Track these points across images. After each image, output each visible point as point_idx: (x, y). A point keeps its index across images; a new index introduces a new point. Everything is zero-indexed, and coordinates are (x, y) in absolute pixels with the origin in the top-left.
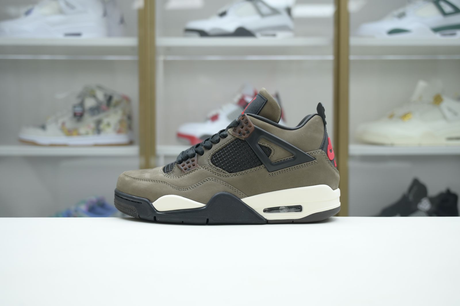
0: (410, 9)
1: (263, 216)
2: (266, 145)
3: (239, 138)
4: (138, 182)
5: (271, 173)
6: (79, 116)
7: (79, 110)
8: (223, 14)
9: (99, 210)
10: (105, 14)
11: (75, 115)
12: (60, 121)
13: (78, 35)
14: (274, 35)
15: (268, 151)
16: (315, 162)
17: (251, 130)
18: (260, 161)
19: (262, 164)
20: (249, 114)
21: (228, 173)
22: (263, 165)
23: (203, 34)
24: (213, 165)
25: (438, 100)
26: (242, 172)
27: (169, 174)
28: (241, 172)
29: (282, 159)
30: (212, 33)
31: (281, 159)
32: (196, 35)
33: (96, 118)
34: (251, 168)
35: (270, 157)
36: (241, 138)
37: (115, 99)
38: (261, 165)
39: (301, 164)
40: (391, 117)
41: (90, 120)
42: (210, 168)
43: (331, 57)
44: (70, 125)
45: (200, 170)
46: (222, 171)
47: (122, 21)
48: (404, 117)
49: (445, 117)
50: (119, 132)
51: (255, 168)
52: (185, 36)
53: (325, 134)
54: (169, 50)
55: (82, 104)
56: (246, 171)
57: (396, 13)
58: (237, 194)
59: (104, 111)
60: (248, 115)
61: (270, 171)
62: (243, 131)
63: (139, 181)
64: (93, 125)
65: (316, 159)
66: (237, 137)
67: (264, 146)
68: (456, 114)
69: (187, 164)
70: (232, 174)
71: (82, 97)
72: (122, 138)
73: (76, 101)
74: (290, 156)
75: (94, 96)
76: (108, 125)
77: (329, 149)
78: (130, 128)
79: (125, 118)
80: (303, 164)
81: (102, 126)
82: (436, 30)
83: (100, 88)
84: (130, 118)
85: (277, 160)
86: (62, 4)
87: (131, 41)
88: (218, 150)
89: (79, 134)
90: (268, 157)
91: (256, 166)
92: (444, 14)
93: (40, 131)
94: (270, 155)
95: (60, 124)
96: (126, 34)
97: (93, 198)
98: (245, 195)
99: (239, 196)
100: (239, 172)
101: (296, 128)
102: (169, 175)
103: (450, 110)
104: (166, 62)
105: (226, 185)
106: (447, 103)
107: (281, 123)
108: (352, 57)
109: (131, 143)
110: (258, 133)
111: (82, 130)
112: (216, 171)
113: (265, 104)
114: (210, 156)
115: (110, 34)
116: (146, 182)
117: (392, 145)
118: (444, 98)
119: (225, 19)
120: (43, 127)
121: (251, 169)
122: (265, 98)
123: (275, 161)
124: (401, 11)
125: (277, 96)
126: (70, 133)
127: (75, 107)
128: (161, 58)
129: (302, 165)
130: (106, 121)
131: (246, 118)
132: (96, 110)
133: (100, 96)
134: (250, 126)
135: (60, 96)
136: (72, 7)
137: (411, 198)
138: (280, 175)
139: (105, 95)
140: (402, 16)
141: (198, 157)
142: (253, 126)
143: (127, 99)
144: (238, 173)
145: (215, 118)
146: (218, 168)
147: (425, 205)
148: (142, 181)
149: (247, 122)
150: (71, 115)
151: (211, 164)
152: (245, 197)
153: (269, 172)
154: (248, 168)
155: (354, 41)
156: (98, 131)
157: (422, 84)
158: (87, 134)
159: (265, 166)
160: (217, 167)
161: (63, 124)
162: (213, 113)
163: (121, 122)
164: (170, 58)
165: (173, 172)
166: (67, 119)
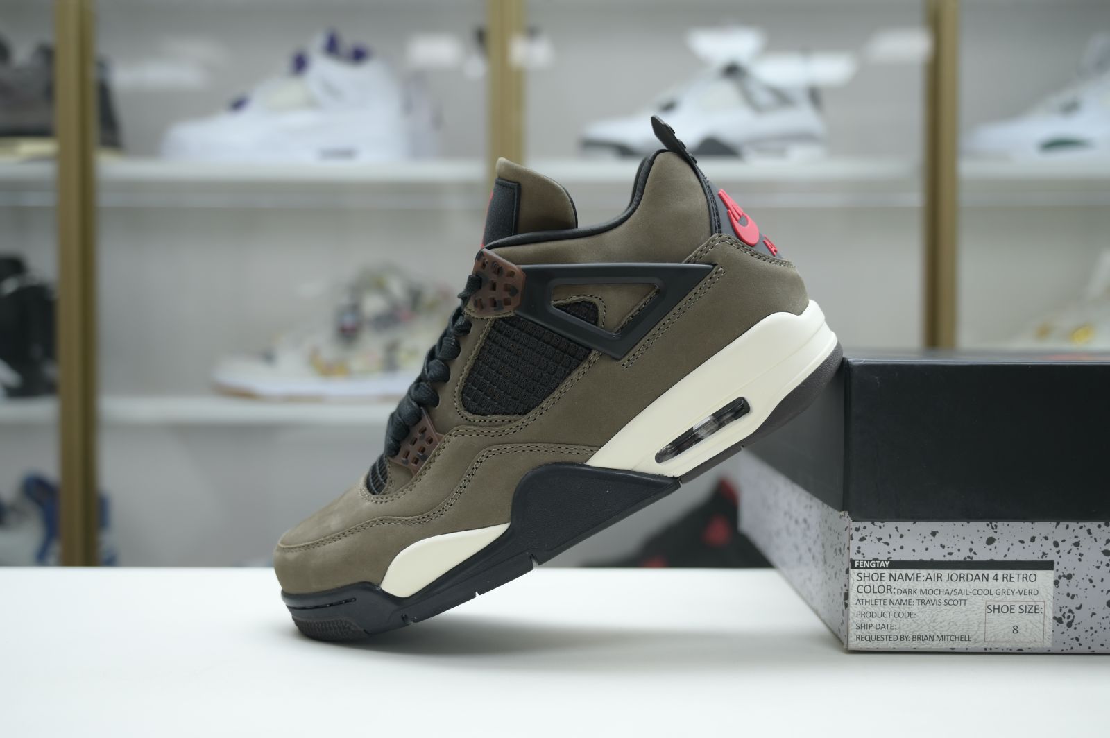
1: (661, 474)
2: (574, 298)
3: (500, 316)
4: (320, 550)
5: (624, 361)
6: (348, 334)
7: (349, 320)
8: (669, 108)
11: (342, 332)
12: (309, 343)
13: (349, 154)
14: (783, 151)
15: (589, 311)
16: (716, 273)
17: (519, 281)
18: (583, 346)
19: (590, 350)
20: (492, 243)
21: (520, 416)
22: (594, 352)
23: (625, 152)
24: (475, 416)
26: (552, 396)
27: (384, 494)
28: (549, 399)
29: (633, 311)
31: (630, 312)
32: (609, 153)
33: (387, 337)
34: (569, 374)
35: (600, 323)
36: (504, 316)
37: (429, 296)
38: (590, 352)
39: (684, 297)
40: (1044, 332)
41: (372, 344)
42: (471, 428)
45: (449, 446)
46: (503, 421)
48: (1072, 335)
51: (580, 370)
53: (706, 189)
55: (355, 308)
56: (562, 388)
57: (1056, 101)
58: (569, 455)
60: (489, 248)
61: (619, 357)
62: (500, 294)
63: (322, 548)
64: (379, 353)
65: (715, 265)
66: (494, 316)
67: (570, 304)
69: (414, 444)
70: (532, 414)
71: (355, 290)
73: (345, 300)
74: (648, 294)
75: (382, 289)
76: (414, 352)
77: (735, 218)
80: (691, 294)
81: (399, 356)
83: (396, 271)
85: (622, 320)
88: (468, 372)
89: (349, 373)
90: (596, 324)
91: (579, 364)
93: (261, 366)
94: (597, 319)
95: (306, 352)
98: (592, 448)
99: (577, 459)
100: (547, 400)
101: (625, 215)
102: (386, 496)
105: (530, 449)
107: (584, 224)
110: (540, 281)
112: (489, 429)
113: (519, 200)
114: (457, 396)
116: (339, 542)
120: (268, 357)
121: (570, 378)
122: (511, 182)
123: (618, 325)
124: (1067, 97)
126: (328, 370)
127: (341, 313)
129: (690, 299)
130: (408, 344)
131: (491, 257)
132: (389, 320)
133: (397, 288)
134: (512, 274)
138: (647, 350)
140: (1071, 108)
141: (429, 412)
142: (518, 268)
144: (544, 405)
146: (489, 418)
148: (328, 545)
149: (498, 269)
150: (332, 329)
151: (470, 416)
152: (593, 453)
153: (617, 360)
154: (563, 379)
155: (968, 168)
156: (392, 366)
157: (1108, 259)
158: (366, 372)
159: (600, 351)
160: (486, 415)
161: (315, 351)
165: (391, 481)
166: (324, 340)
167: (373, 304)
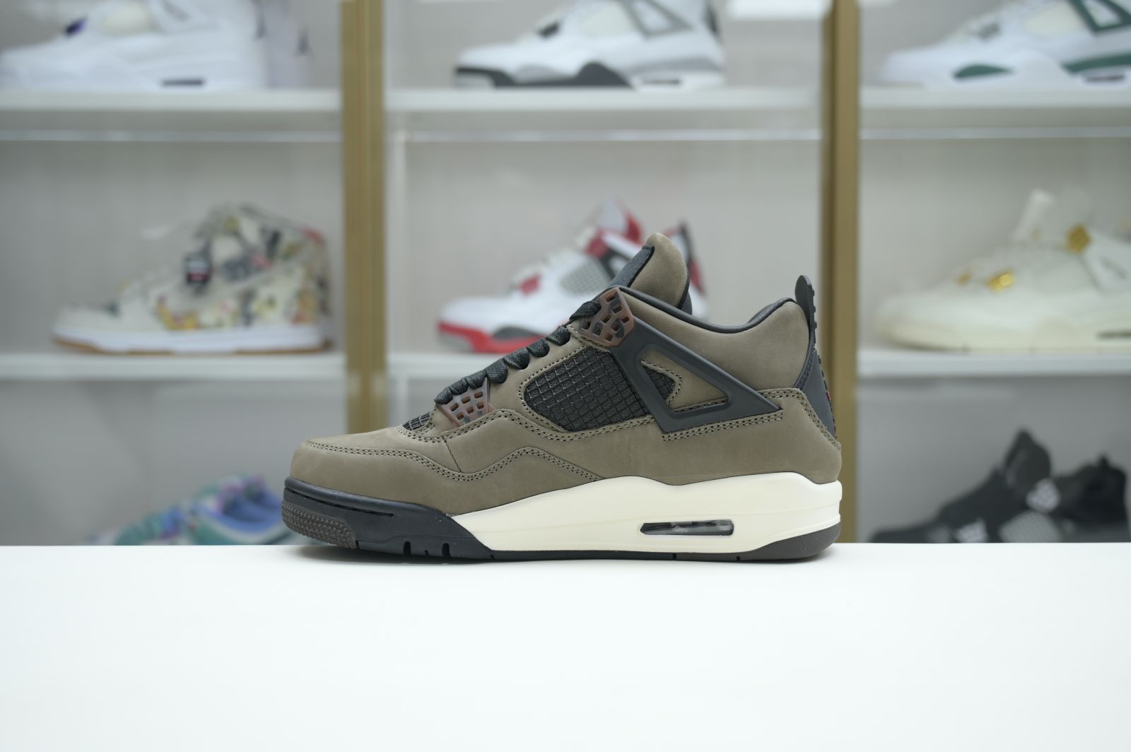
0: (1008, 17)
6: (198, 281)
7: (198, 266)
8: (550, 31)
9: (251, 509)
10: (261, 32)
11: (190, 278)
12: (155, 293)
13: (197, 82)
14: (676, 82)
23: (500, 79)
25: (1078, 239)
30: (523, 77)
32: (484, 82)
33: (241, 286)
37: (288, 238)
40: (964, 279)
41: (225, 293)
43: (814, 134)
44: (177, 302)
47: (303, 47)
48: (993, 281)
49: (1094, 282)
50: (297, 319)
52: (458, 86)
54: (418, 119)
55: (205, 253)
57: (976, 25)
59: (259, 269)
64: (233, 304)
68: (1121, 274)
71: (207, 233)
72: (306, 336)
73: (192, 246)
75: (236, 233)
76: (271, 302)
78: (324, 308)
79: (312, 286)
81: (255, 307)
82: (1075, 68)
83: (250, 211)
84: (323, 284)
86: (157, 9)
87: (326, 100)
89: (199, 326)
92: (1095, 27)
93: (104, 319)
95: (152, 302)
96: (313, 82)
97: (236, 481)
103: (1107, 264)
104: (410, 147)
106: (1101, 247)
108: (866, 134)
109: (326, 346)
111: (208, 317)
115: (273, 81)
117: (965, 350)
118: (1094, 234)
119: (555, 43)
120: (112, 309)
124: (988, 20)
125: (683, 232)
126: (177, 323)
127: (188, 259)
128: (398, 139)
130: (264, 293)
132: (239, 268)
133: (251, 232)
135: (156, 233)
136: (181, 16)
137: (1011, 479)
139: (263, 231)
140: (990, 32)
143: (315, 238)
145: (530, 286)
147: (1045, 496)
150: (179, 278)
155: (870, 97)
156: (246, 318)
157: (1040, 199)
158: (219, 325)
161: (162, 301)
162: (526, 273)
163: (301, 295)
164: (421, 137)
166: (171, 290)
167: (225, 250)
